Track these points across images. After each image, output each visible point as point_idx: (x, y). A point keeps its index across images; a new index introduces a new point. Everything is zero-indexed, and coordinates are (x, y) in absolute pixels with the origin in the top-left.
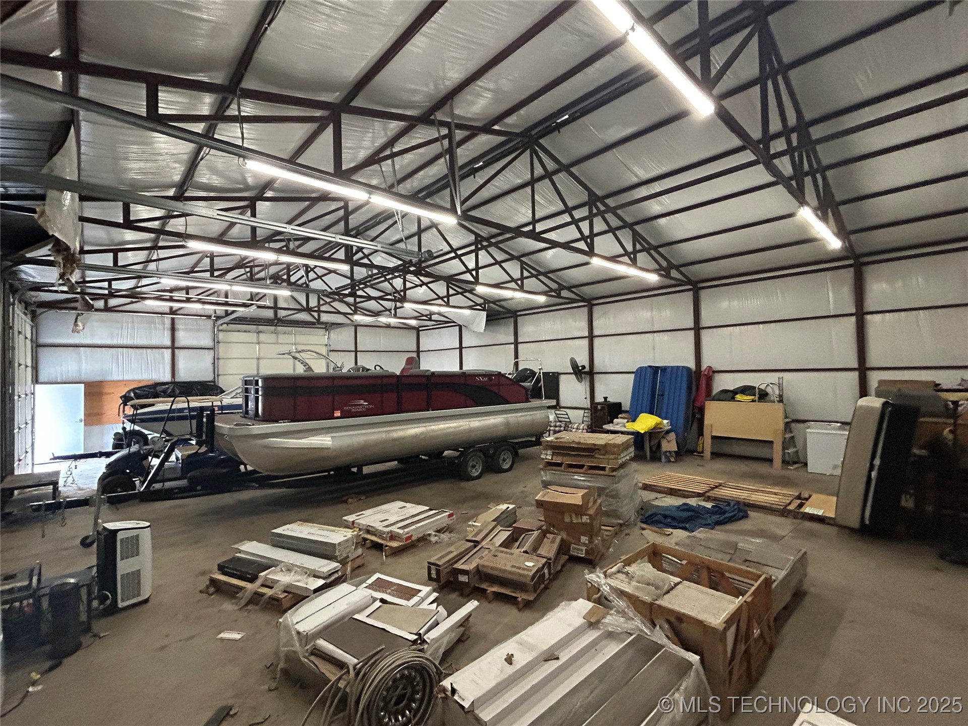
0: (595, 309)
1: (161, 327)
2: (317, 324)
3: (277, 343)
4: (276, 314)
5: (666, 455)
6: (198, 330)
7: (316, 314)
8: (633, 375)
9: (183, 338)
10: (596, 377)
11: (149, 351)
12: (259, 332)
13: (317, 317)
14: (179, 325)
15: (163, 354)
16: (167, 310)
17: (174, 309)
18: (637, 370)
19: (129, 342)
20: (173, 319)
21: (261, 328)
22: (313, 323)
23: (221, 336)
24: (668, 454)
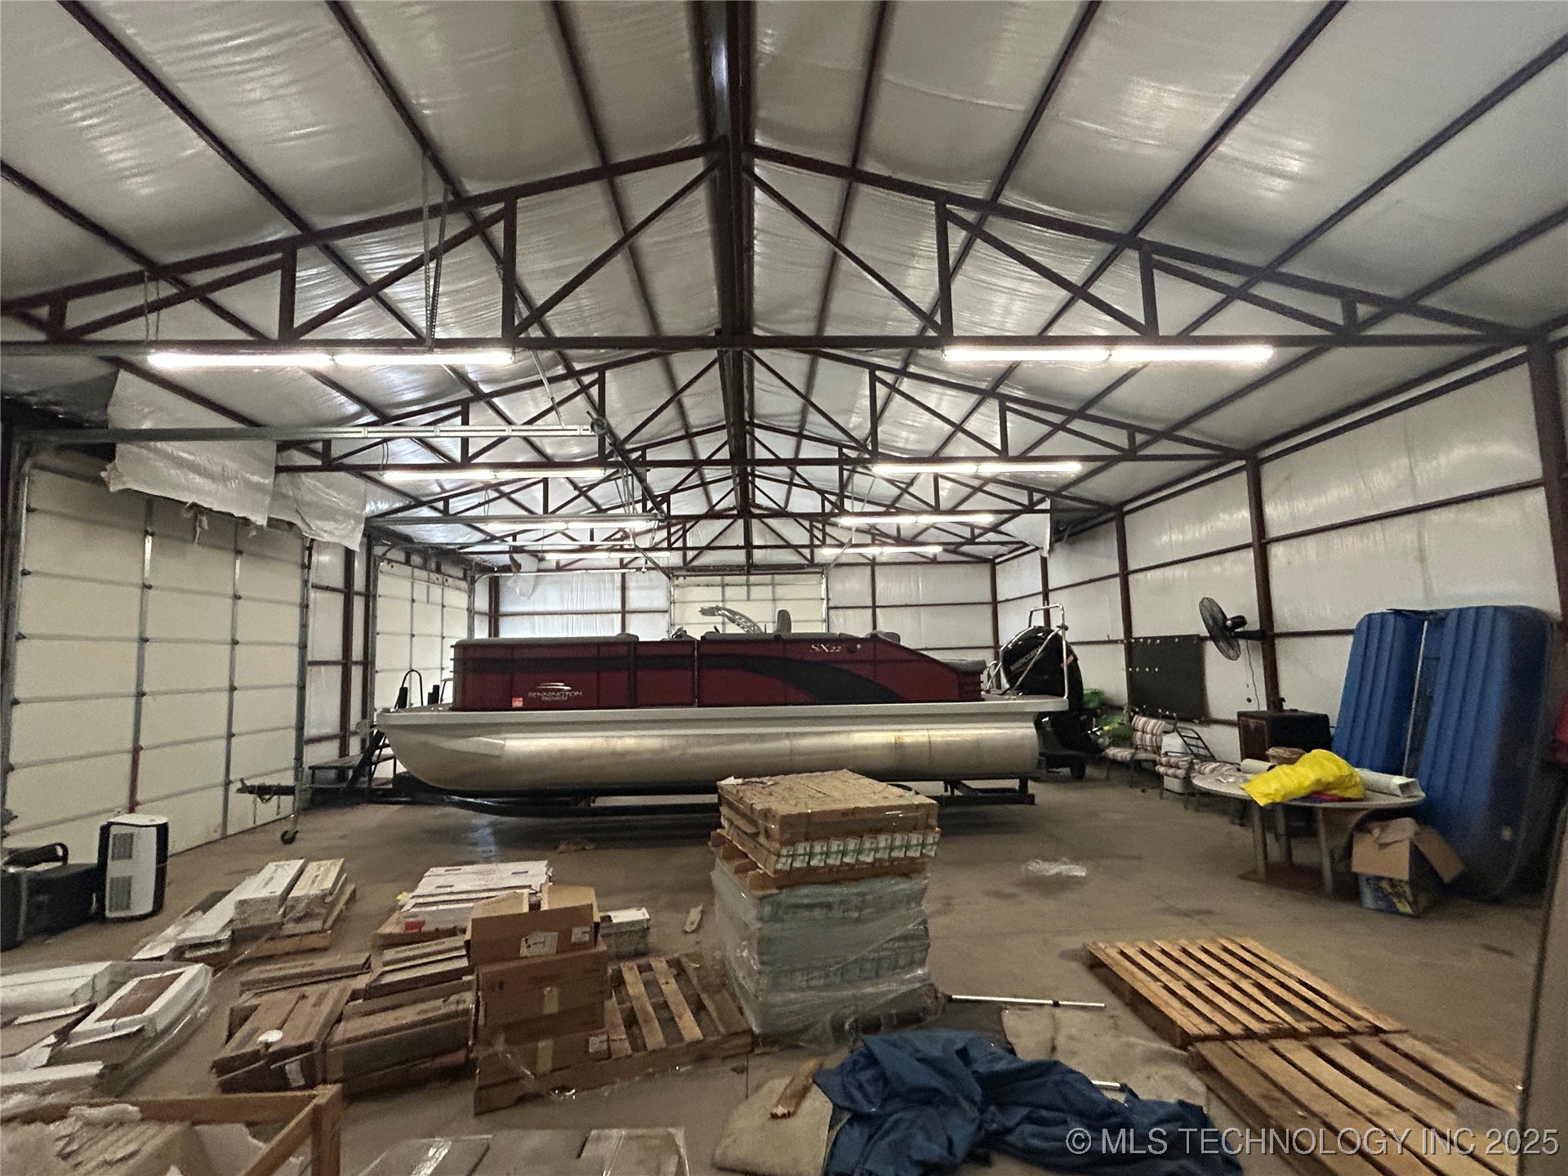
0: (1268, 470)
1: (611, 585)
2: (811, 567)
3: (748, 599)
4: (749, 556)
5: (1378, 889)
6: (651, 588)
7: (807, 552)
8: (1350, 639)
9: (635, 600)
10: (1282, 645)
11: (598, 616)
12: (723, 586)
13: (809, 556)
14: (631, 583)
15: (612, 620)
16: (617, 563)
17: (625, 562)
18: (1360, 624)
19: (579, 608)
20: (623, 575)
21: (728, 579)
22: (801, 566)
23: (676, 593)
24: (1385, 885)
